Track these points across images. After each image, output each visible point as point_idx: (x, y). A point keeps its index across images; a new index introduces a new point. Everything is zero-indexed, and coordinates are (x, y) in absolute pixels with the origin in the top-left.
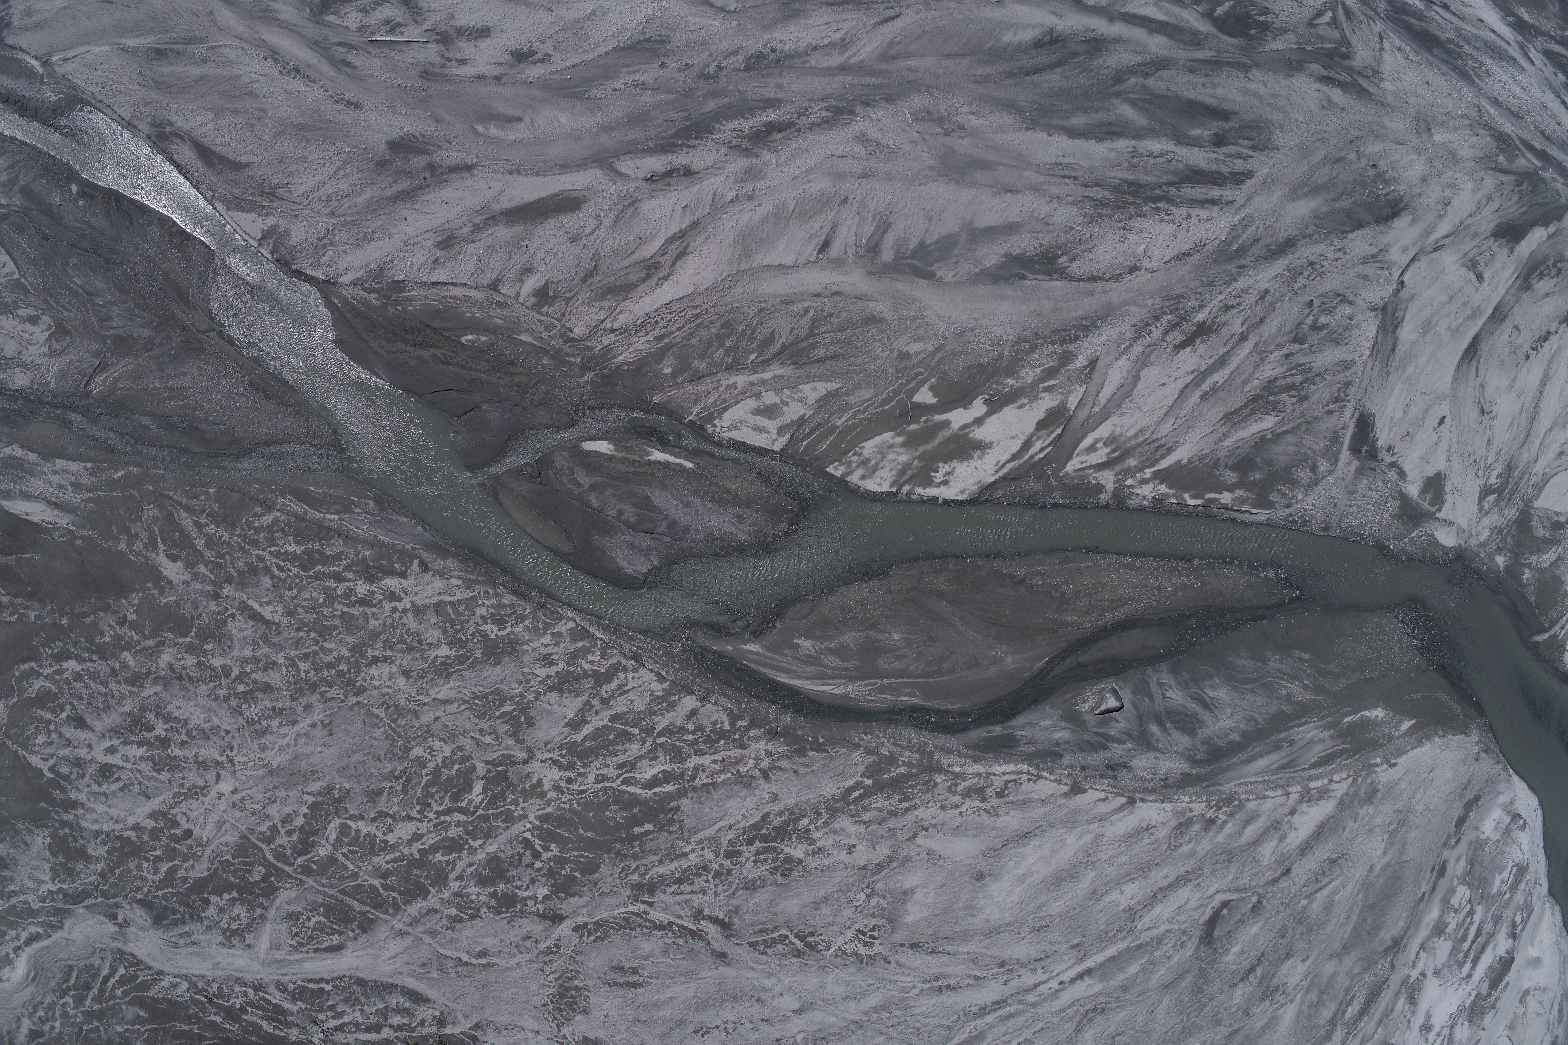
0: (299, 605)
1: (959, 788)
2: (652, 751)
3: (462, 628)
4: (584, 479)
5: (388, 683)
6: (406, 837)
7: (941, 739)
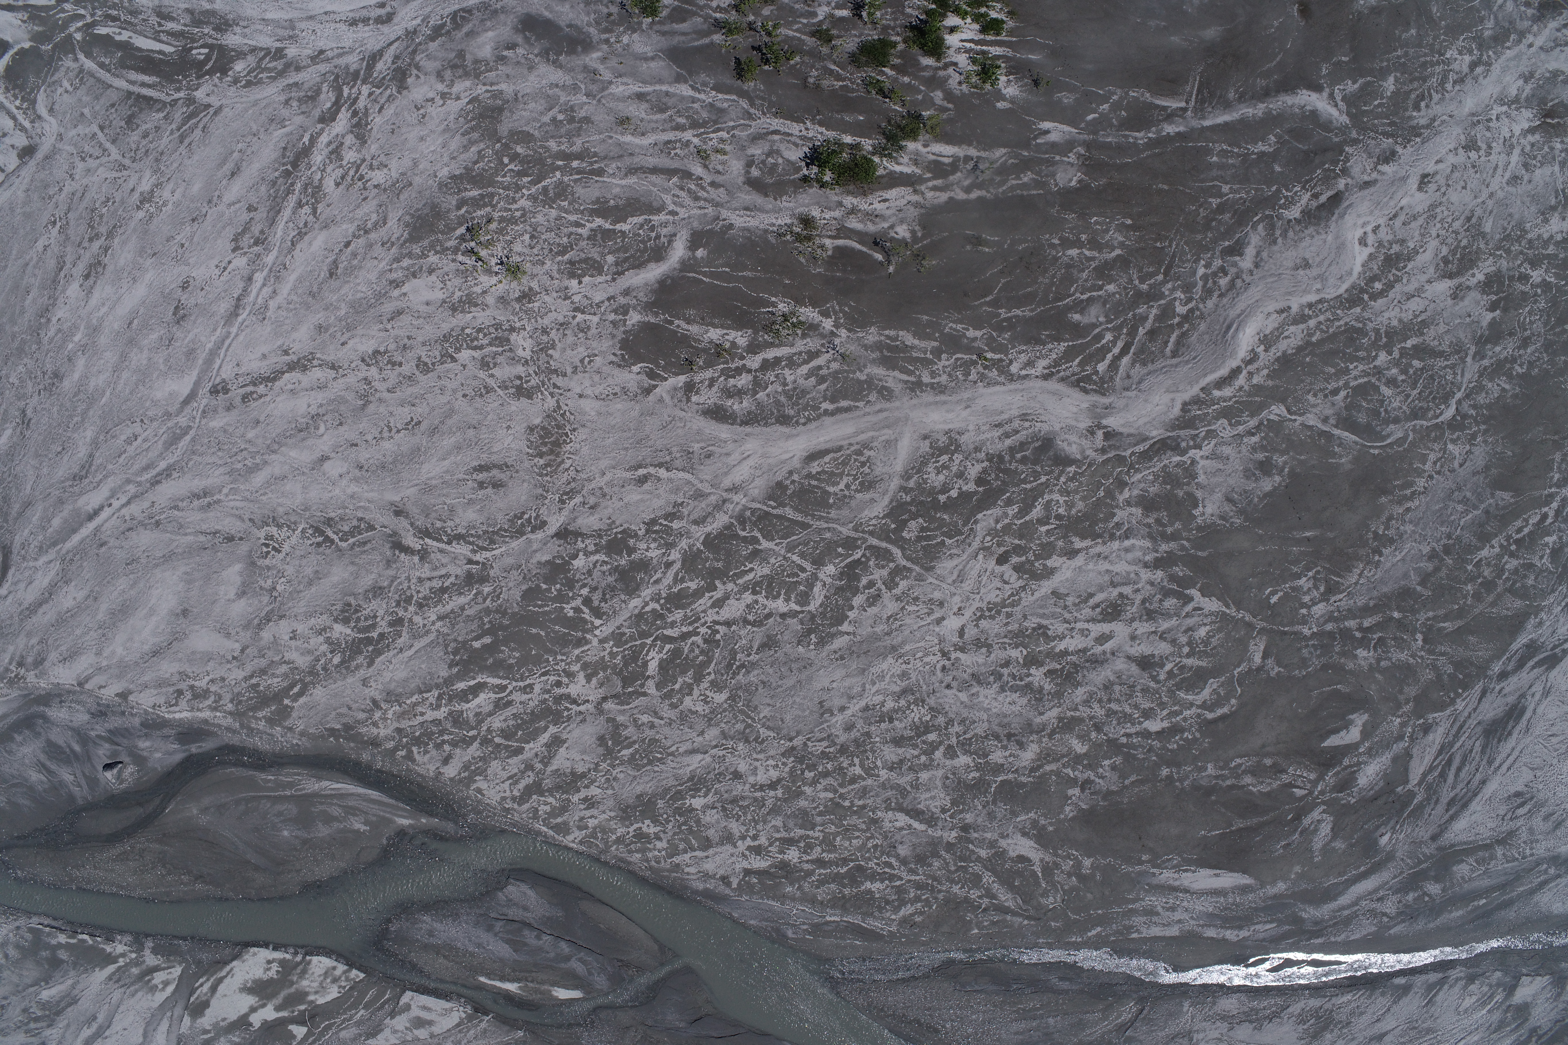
0: (864, 831)
1: (212, 698)
2: (480, 722)
3: (679, 827)
5: (758, 764)
6: (732, 601)
7: (235, 740)
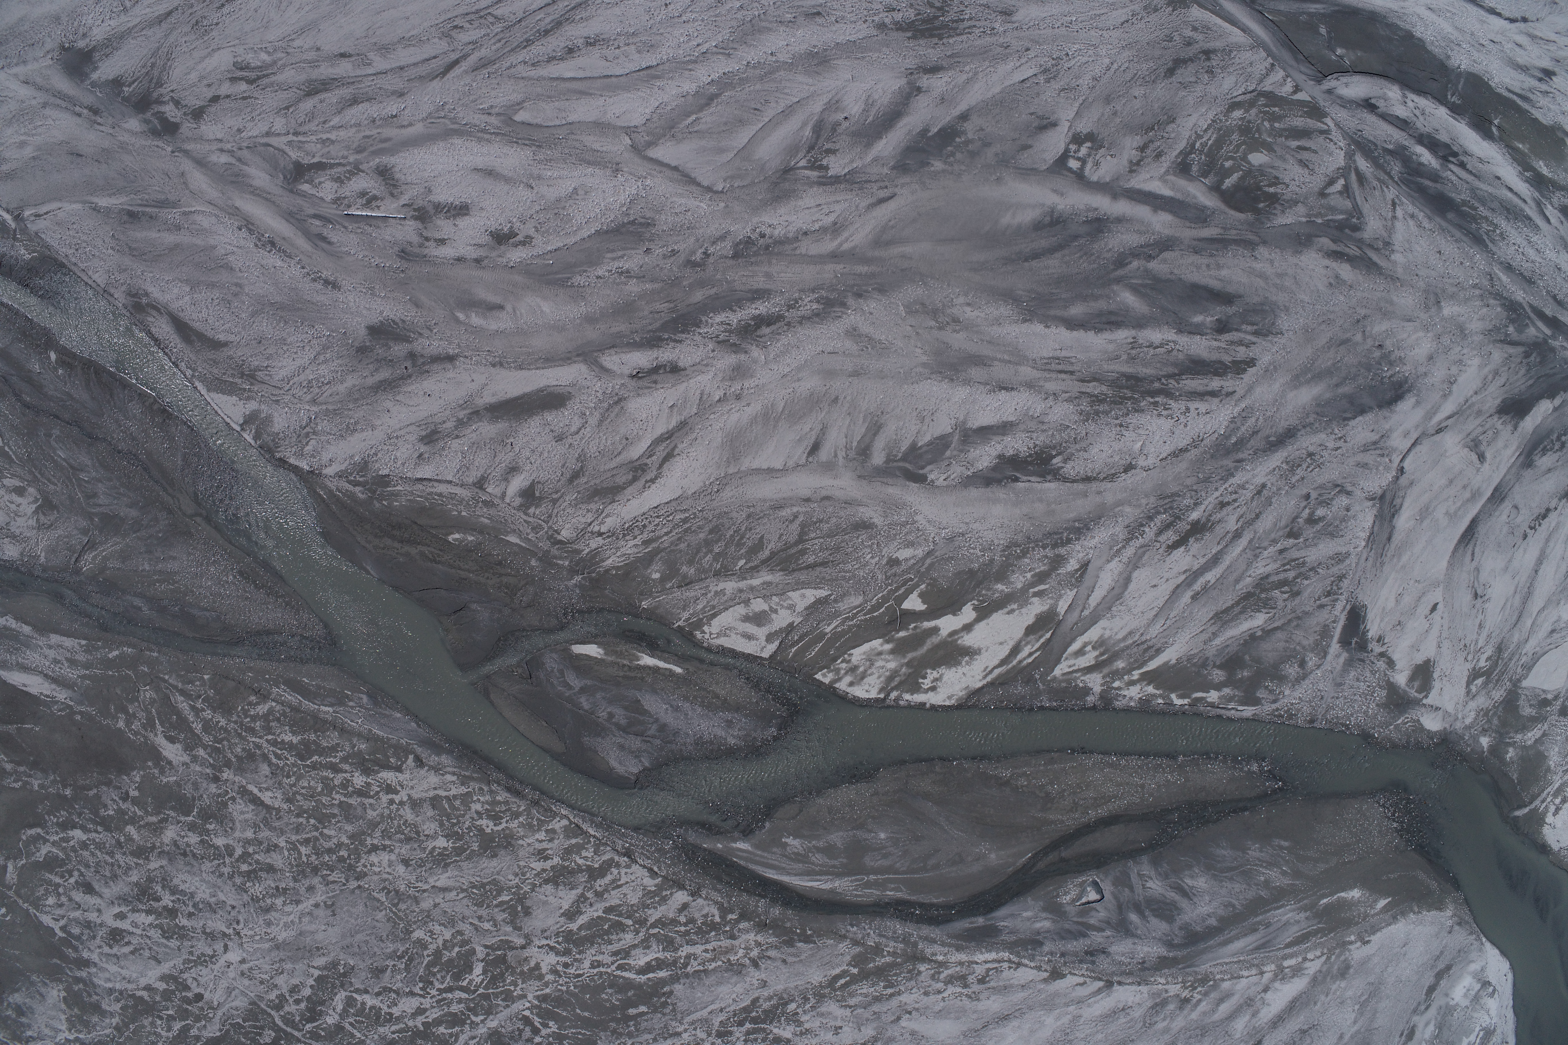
0: (297, 792)
1: (942, 976)
2: (646, 940)
3: (459, 822)
4: (575, 682)
5: (388, 870)
6: (410, 1011)
7: (925, 930)
